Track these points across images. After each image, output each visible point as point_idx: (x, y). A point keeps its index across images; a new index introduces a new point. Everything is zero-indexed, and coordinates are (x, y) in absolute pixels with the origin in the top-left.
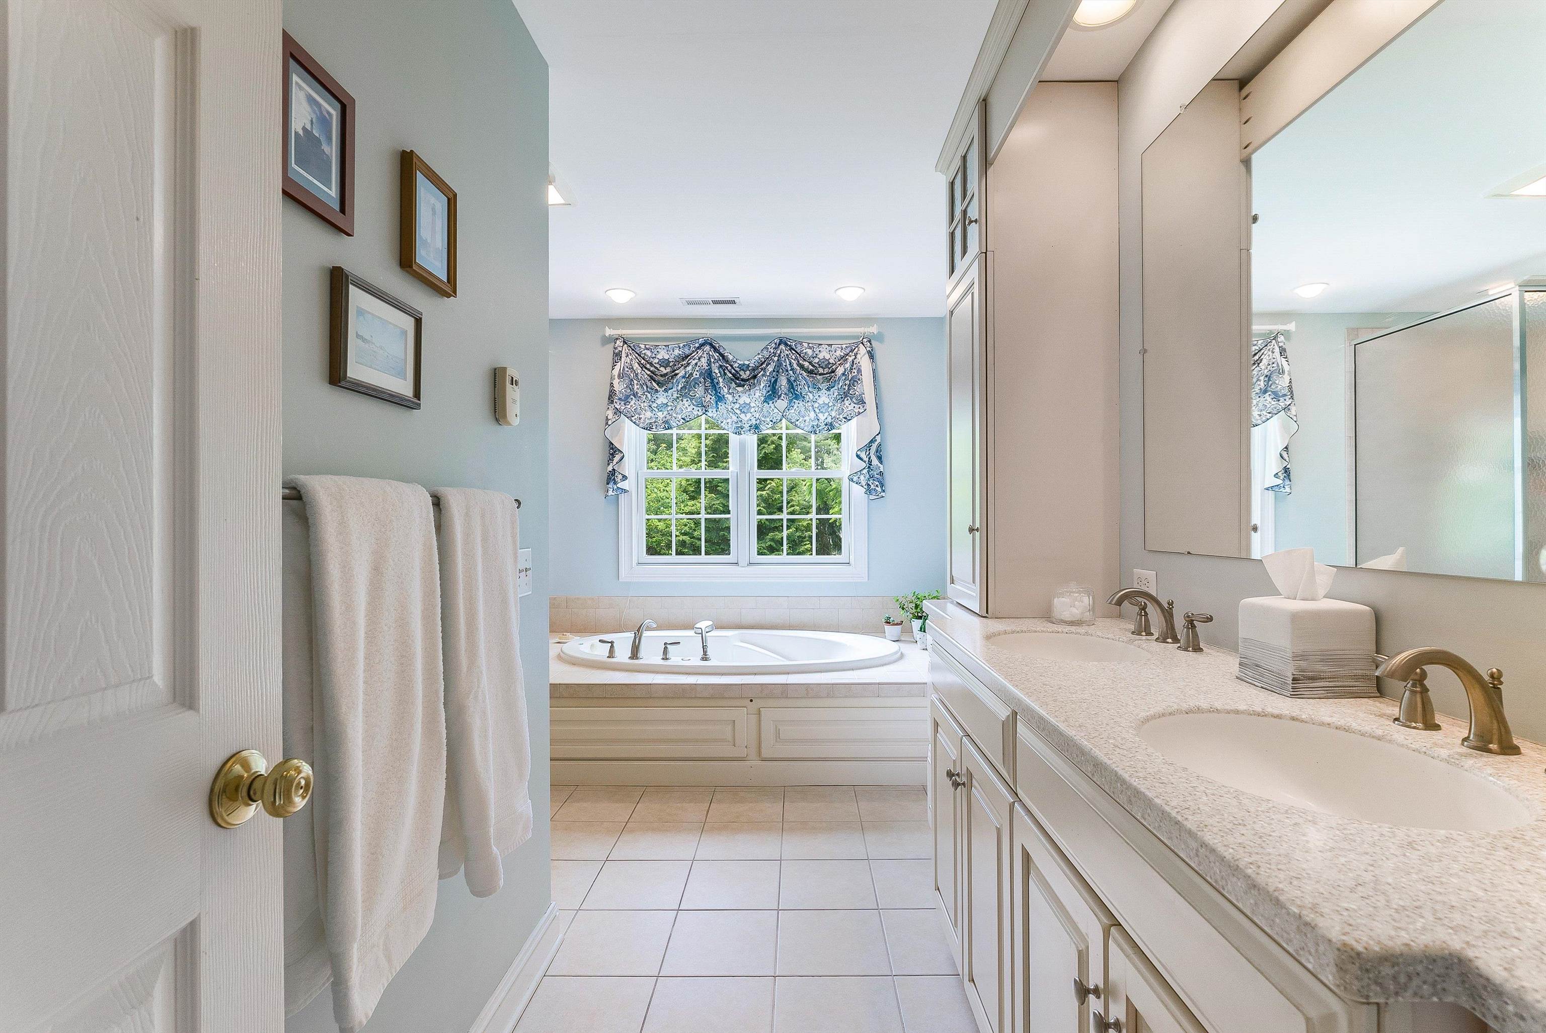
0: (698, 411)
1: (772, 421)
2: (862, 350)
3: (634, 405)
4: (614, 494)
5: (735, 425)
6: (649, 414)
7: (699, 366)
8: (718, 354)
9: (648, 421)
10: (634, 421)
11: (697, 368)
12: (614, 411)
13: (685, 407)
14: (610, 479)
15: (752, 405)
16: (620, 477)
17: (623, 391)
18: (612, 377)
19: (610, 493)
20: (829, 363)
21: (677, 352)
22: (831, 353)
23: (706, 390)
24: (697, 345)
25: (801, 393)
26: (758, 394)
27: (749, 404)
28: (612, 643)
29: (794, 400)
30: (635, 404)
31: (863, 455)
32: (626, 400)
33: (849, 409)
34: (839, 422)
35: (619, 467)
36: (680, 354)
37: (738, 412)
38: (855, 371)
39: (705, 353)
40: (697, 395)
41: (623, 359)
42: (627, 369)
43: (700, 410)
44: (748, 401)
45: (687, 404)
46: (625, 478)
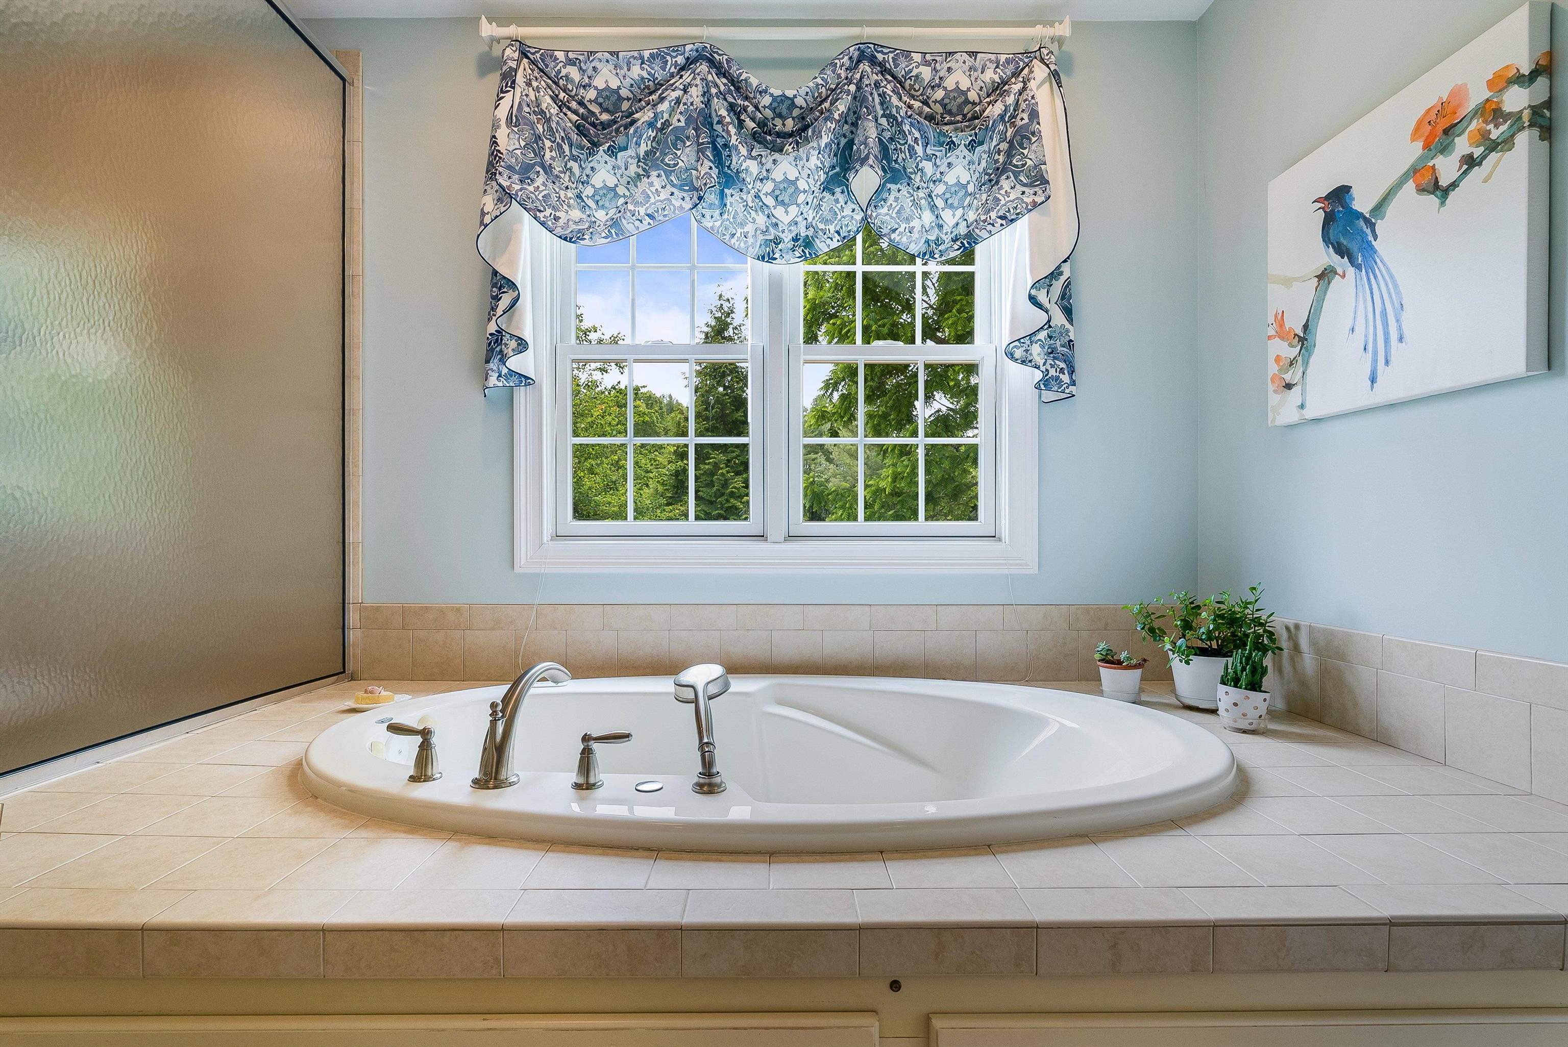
0: (683, 199)
1: (838, 233)
2: (1040, 72)
3: (542, 188)
4: (500, 384)
5: (761, 237)
6: (576, 214)
7: (685, 104)
8: (725, 81)
9: (573, 227)
10: (542, 219)
11: (682, 108)
12: (496, 196)
13: (653, 189)
14: (492, 350)
15: (802, 185)
16: (513, 344)
17: (518, 152)
18: (493, 125)
19: (493, 380)
20: (967, 102)
21: (636, 71)
22: (974, 74)
23: (701, 151)
24: (680, 60)
25: (904, 168)
26: (814, 161)
27: (794, 183)
28: (425, 734)
29: (889, 186)
30: (544, 184)
31: (1042, 297)
32: (525, 173)
33: (1011, 198)
34: (989, 227)
35: (510, 320)
36: (643, 78)
37: (770, 201)
38: (1025, 116)
39: (698, 78)
40: (681, 164)
41: (518, 90)
42: (527, 109)
43: (687, 199)
44: (792, 175)
45: (657, 183)
46: (522, 345)
